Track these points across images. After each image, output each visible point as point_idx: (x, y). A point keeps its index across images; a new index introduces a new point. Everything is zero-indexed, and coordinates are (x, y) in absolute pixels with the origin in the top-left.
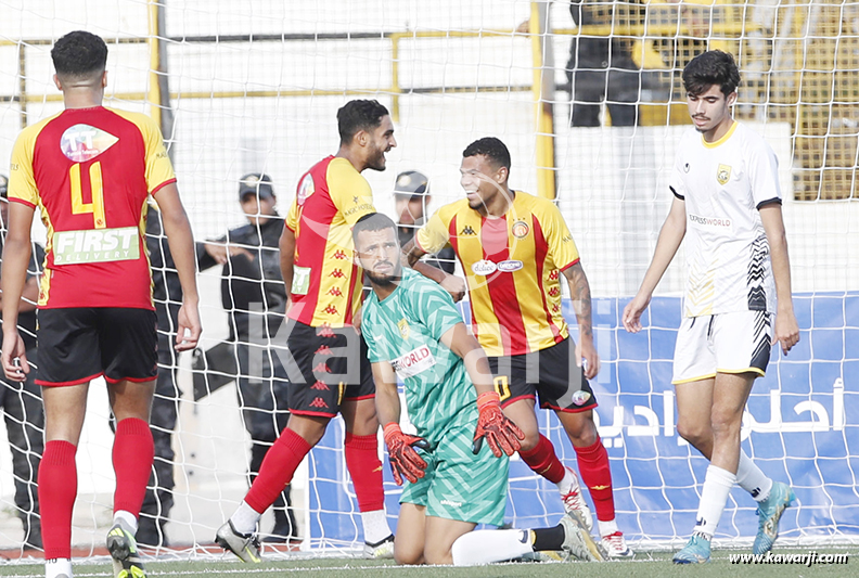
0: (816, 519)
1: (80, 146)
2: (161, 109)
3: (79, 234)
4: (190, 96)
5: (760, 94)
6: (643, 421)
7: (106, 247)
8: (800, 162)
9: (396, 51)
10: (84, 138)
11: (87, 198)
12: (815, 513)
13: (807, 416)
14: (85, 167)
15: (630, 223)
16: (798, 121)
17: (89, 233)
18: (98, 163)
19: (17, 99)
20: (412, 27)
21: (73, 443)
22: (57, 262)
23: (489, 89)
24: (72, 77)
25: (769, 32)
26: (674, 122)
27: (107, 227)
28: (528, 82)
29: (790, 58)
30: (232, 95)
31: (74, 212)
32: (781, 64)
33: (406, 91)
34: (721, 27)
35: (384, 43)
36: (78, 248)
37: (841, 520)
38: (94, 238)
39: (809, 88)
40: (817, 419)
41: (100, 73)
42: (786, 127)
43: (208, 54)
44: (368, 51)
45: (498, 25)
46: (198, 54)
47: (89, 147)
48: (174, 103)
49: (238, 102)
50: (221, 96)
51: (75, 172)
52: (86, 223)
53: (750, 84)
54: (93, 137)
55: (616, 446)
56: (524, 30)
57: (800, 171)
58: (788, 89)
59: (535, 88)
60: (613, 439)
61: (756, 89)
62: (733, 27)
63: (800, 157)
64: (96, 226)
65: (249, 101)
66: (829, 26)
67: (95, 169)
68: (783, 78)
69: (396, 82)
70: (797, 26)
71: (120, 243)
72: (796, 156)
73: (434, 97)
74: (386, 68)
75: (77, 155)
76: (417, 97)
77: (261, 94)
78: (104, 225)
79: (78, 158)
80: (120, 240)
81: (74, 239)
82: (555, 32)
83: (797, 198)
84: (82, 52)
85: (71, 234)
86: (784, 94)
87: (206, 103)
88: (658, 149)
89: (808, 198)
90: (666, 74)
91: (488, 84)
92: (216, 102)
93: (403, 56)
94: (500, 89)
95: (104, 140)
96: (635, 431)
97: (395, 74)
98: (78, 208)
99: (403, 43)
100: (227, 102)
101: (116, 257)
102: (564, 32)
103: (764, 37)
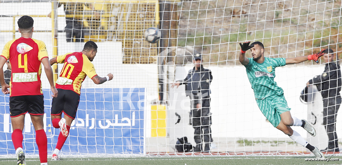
0: (127, 150)
1: (22, 49)
3: (20, 74)
5: (114, 34)
9: (14, 20)
10: (24, 47)
11: (23, 64)
12: (127, 148)
13: (125, 122)
14: (23, 55)
16: (124, 42)
17: (23, 74)
18: (26, 54)
20: (19, 14)
21: (21, 129)
22: (13, 81)
23: (40, 31)
24: (24, 30)
25: (117, 17)
27: (28, 72)
28: (50, 30)
29: (122, 25)
31: (19, 68)
32: (120, 26)
34: (104, 16)
35: (11, 18)
36: (20, 78)
37: (134, 150)
38: (24, 75)
39: (127, 33)
40: (128, 123)
41: (32, 28)
42: (120, 43)
44: (7, 20)
45: (42, 14)
47: (25, 49)
51: (20, 56)
52: (22, 71)
53: (111, 31)
54: (26, 47)
55: (73, 129)
56: (49, 16)
57: (125, 55)
58: (122, 33)
59: (52, 31)
61: (113, 33)
62: (107, 16)
63: (124, 52)
64: (25, 72)
66: (133, 16)
67: (26, 56)
68: (121, 30)
69: (14, 29)
70: (124, 16)
71: (32, 77)
79: (21, 52)
80: (32, 75)
81: (19, 75)
82: (58, 16)
83: (123, 63)
84: (27, 22)
86: (120, 34)
89: (126, 63)
94: (43, 31)
95: (29, 48)
96: (78, 125)
97: (14, 27)
98: (20, 66)
101: (31, 81)
102: (61, 16)
103: (115, 18)
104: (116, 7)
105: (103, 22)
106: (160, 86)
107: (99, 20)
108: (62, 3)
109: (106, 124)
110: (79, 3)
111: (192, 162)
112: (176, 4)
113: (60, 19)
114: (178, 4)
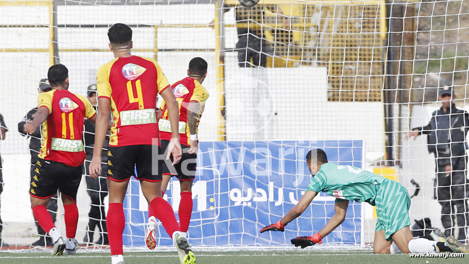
0: (335, 239)
1: (131, 73)
2: (54, 58)
3: (133, 112)
4: (67, 51)
5: (314, 54)
6: (260, 194)
7: (144, 118)
8: (331, 84)
9: (156, 33)
10: (133, 69)
11: (136, 96)
14: (133, 82)
16: (330, 67)
17: (137, 111)
18: (139, 80)
20: (164, 22)
22: (122, 124)
24: (119, 45)
26: (276, 66)
27: (144, 108)
28: (213, 47)
29: (327, 39)
30: (85, 50)
31: (130, 102)
32: (323, 41)
33: (161, 50)
34: (298, 25)
35: (151, 29)
37: (345, 239)
38: (139, 113)
39: (335, 52)
41: (130, 42)
42: (325, 69)
43: (75, 32)
44: (144, 32)
45: (200, 22)
46: (71, 32)
47: (135, 73)
48: (60, 54)
49: (87, 53)
50: (80, 51)
51: (129, 85)
52: (135, 107)
53: (310, 50)
54: (136, 69)
55: (248, 206)
56: (212, 25)
57: (331, 88)
58: (326, 52)
59: (216, 50)
60: (247, 202)
62: (303, 25)
63: (331, 82)
64: (140, 108)
65: (92, 53)
66: (344, 25)
67: (138, 83)
68: (325, 47)
69: (156, 46)
71: (150, 116)
72: (329, 82)
73: (173, 53)
76: (165, 53)
77: (98, 50)
78: (143, 108)
79: (130, 78)
80: (150, 114)
81: (130, 114)
82: (226, 26)
83: (329, 100)
85: (129, 112)
86: (324, 55)
87: (74, 53)
88: (269, 77)
89: (333, 100)
90: (273, 45)
91: (196, 48)
92: (78, 53)
93: (159, 35)
95: (141, 70)
96: (256, 199)
97: (156, 42)
98: (132, 100)
99: (159, 30)
100: (83, 53)
101: (149, 122)
102: (230, 26)
103: (316, 29)
104: (318, 11)
105: (297, 35)
106: (387, 138)
108: (232, 6)
110: (258, 5)
112: (413, 6)
113: (228, 31)
114: (416, 6)
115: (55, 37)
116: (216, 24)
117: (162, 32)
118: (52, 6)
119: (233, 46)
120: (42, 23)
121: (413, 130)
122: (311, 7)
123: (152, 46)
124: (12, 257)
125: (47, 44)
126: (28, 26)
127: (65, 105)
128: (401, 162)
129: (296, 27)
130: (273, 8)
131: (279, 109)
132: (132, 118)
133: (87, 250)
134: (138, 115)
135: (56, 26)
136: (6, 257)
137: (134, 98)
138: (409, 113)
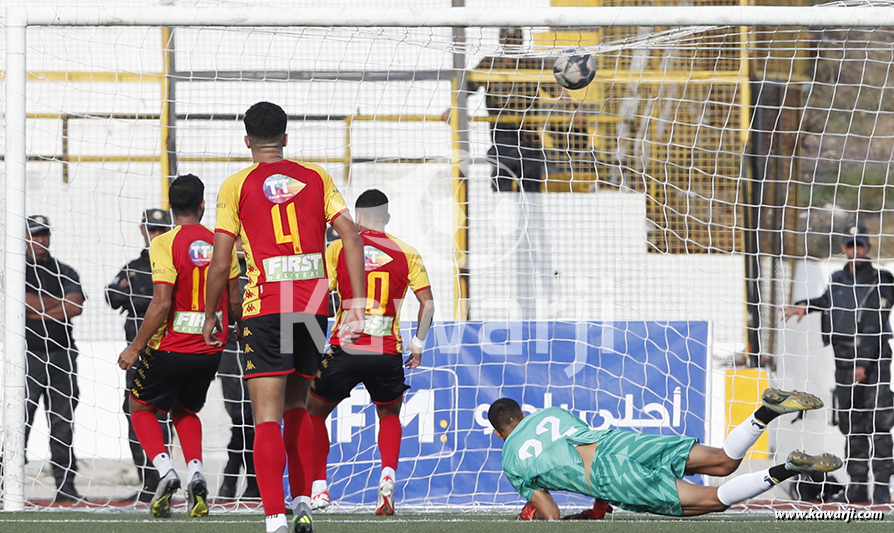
1: (279, 192)
3: (284, 259)
7: (303, 269)
9: (348, 131)
10: (281, 185)
11: (286, 231)
13: (654, 415)
14: (283, 208)
15: (523, 265)
16: (652, 191)
17: (291, 258)
18: (293, 203)
19: (60, 159)
20: (363, 112)
22: (268, 279)
24: (262, 140)
25: (632, 123)
27: (303, 253)
31: (278, 242)
33: (357, 161)
34: (596, 119)
35: (340, 124)
38: (294, 262)
39: (661, 167)
40: (660, 418)
41: (283, 137)
42: (642, 196)
47: (285, 191)
51: (275, 212)
52: (287, 250)
53: (617, 163)
54: (287, 184)
57: (653, 230)
58: (646, 167)
59: (453, 161)
62: (605, 119)
63: (653, 218)
64: (295, 253)
67: (291, 208)
69: (348, 153)
71: (313, 266)
74: (341, 142)
75: (275, 197)
76: (365, 166)
78: (301, 252)
79: (277, 200)
80: (312, 262)
81: (281, 263)
82: (470, 119)
83: (650, 251)
85: (277, 259)
86: (642, 172)
89: (658, 251)
90: (553, 153)
93: (354, 134)
95: (295, 186)
97: (348, 147)
98: (281, 238)
99: (355, 124)
102: (477, 119)
103: (628, 126)
104: (632, 94)
105: (595, 137)
106: (750, 317)
107: (585, 131)
108: (481, 83)
109: (599, 421)
110: (527, 83)
111: (838, 529)
112: (797, 87)
113: (474, 128)
114: (804, 88)
115: (172, 136)
116: (454, 116)
117: (359, 129)
118: (166, 81)
119: (483, 154)
120: (149, 112)
121: (797, 304)
122: (619, 87)
123: (340, 153)
124: (93, 521)
125: (158, 148)
126: (125, 117)
127: (199, 254)
128: (775, 360)
129: (593, 124)
130: (552, 89)
131: (562, 266)
132: (284, 270)
133: (223, 510)
134: (293, 265)
135: (172, 116)
136: (83, 520)
137: (285, 235)
138: (788, 274)
